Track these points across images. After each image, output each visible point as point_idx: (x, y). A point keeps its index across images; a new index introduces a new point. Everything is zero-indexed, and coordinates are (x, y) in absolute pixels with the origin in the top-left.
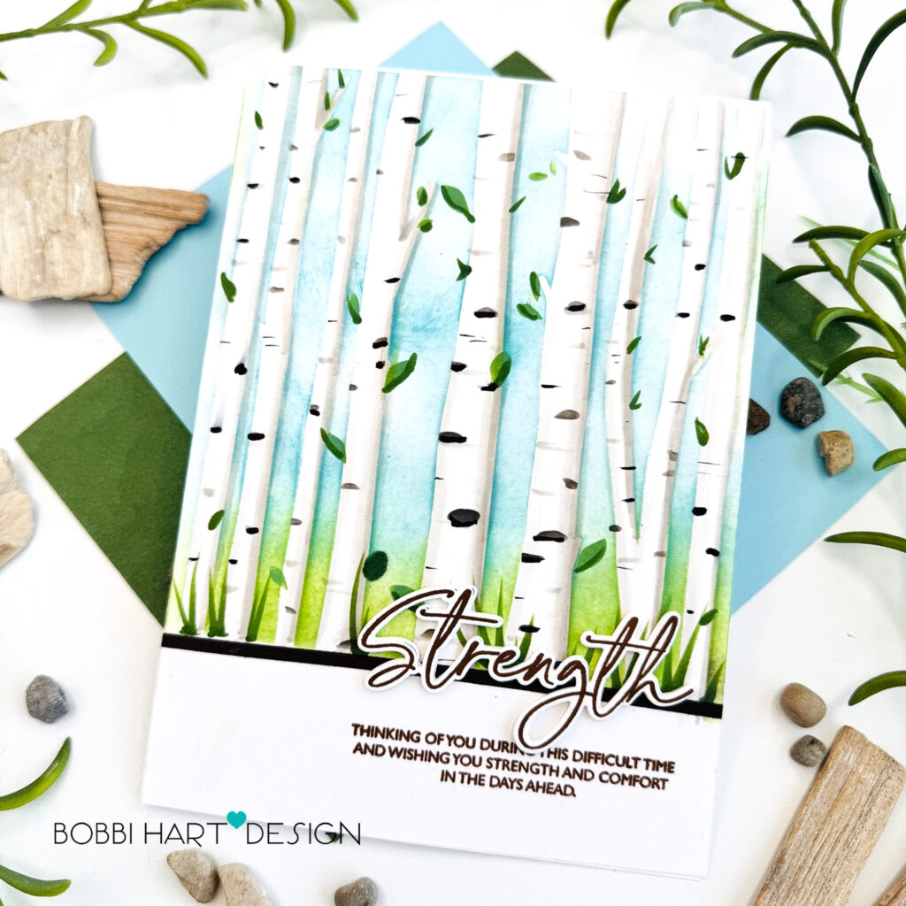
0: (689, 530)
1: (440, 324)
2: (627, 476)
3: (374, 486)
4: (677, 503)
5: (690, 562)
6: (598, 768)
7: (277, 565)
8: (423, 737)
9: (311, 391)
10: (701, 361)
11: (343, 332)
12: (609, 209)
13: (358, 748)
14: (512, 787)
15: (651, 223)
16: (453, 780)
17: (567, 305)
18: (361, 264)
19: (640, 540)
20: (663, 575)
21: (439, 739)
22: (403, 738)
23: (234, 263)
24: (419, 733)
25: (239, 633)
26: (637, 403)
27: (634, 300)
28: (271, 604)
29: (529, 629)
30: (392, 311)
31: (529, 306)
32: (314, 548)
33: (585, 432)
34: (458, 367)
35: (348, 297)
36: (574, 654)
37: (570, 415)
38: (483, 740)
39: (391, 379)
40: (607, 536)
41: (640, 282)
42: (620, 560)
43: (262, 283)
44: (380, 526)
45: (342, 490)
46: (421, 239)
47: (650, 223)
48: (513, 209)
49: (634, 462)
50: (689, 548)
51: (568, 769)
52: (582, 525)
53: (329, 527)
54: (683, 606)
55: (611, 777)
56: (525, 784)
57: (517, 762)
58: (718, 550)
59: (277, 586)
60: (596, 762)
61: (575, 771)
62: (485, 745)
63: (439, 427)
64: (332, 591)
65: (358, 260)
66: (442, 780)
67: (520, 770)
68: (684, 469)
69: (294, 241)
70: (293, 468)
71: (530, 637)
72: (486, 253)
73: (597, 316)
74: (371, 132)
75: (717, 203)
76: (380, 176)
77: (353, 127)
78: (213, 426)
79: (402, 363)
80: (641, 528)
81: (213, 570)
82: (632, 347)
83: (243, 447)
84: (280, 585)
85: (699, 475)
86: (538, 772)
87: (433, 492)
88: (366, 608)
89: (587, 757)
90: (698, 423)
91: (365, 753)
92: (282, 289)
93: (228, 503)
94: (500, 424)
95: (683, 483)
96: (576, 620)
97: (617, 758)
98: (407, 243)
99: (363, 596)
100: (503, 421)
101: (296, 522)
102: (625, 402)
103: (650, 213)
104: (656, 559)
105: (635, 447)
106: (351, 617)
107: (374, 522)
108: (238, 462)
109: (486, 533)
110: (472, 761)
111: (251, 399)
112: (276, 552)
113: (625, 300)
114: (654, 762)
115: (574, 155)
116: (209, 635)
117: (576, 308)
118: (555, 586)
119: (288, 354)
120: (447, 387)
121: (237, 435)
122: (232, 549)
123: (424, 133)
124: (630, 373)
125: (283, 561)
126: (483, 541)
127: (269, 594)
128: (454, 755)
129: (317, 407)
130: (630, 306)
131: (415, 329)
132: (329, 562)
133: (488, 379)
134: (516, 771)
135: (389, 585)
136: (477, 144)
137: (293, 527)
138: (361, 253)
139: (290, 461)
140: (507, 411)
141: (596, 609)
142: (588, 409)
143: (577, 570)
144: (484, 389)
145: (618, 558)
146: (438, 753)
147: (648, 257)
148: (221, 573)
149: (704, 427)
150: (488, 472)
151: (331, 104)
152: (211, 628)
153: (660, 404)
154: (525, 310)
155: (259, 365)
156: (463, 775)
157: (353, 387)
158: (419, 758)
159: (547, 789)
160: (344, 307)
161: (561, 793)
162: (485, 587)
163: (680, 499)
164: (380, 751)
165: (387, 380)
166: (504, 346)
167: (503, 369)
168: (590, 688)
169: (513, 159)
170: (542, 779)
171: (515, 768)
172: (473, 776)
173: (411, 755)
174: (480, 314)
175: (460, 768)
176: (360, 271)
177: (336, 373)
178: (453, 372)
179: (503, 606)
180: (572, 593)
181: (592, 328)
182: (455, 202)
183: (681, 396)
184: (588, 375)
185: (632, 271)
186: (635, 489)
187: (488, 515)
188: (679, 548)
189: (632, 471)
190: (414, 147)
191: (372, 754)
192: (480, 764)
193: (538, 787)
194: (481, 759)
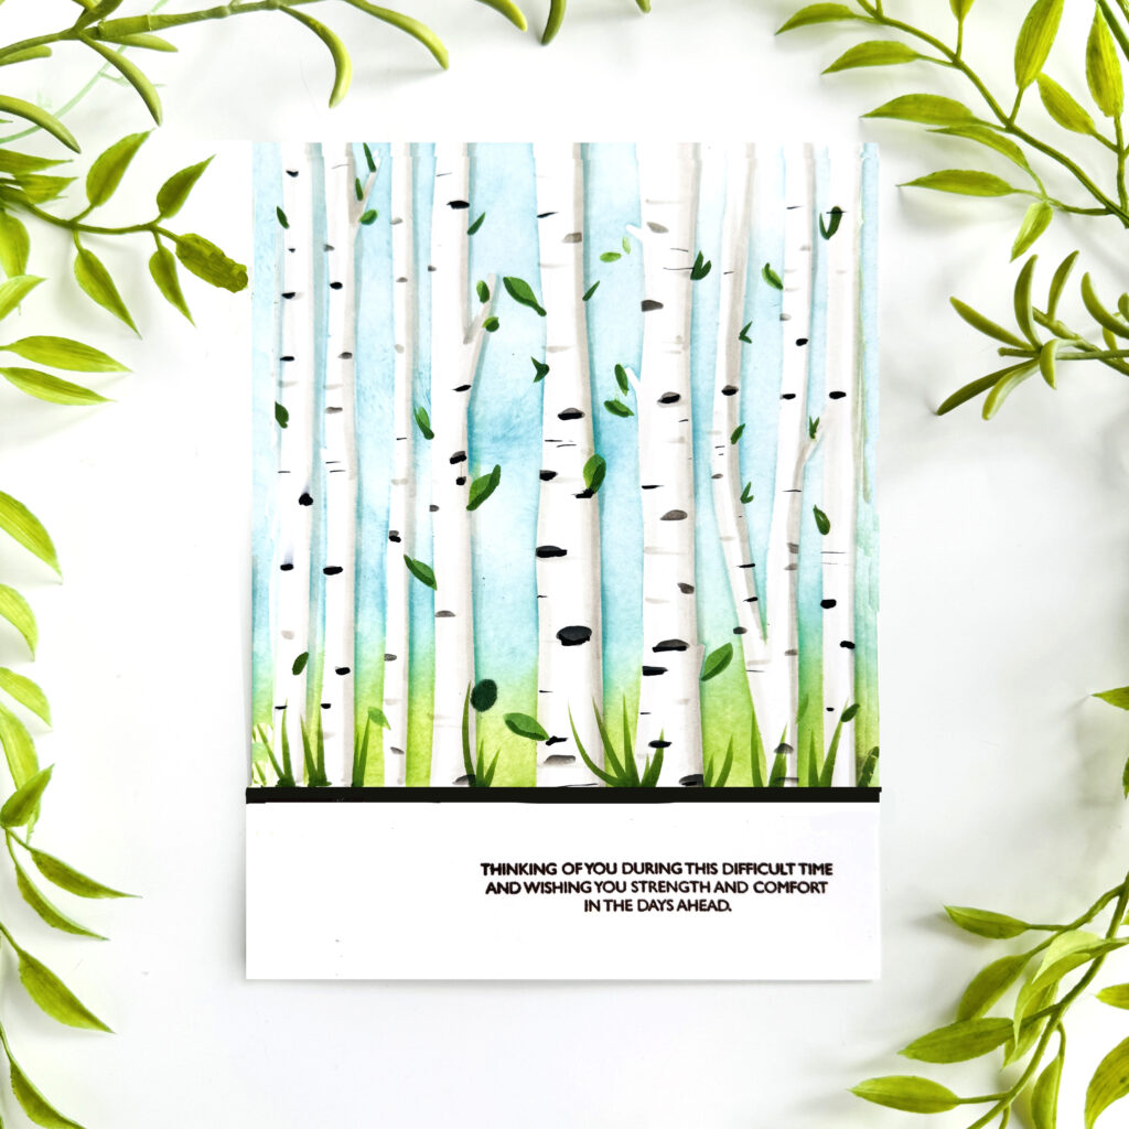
0: (821, 625)
1: (521, 431)
2: (746, 575)
3: (471, 611)
4: (803, 598)
5: (824, 657)
6: (750, 878)
7: (376, 705)
8: (559, 869)
9: (388, 517)
10: (813, 445)
11: (414, 450)
12: (694, 287)
13: (491, 888)
14: (662, 909)
15: (743, 298)
16: (598, 909)
17: (660, 397)
18: (425, 373)
19: (768, 640)
20: (795, 674)
21: (576, 868)
22: (538, 872)
23: (282, 386)
24: (555, 865)
26: (749, 496)
27: (732, 385)
28: (374, 747)
29: (660, 745)
30: (466, 422)
31: (618, 402)
32: (415, 684)
33: (695, 532)
34: (547, 476)
35: (415, 411)
37: (677, 515)
38: (624, 864)
39: (475, 496)
40: (733, 639)
41: (737, 364)
42: (750, 663)
43: (317, 403)
44: (483, 654)
45: (437, 619)
46: (488, 339)
47: (741, 297)
48: (587, 297)
49: (752, 559)
50: (821, 643)
51: (719, 883)
52: (703, 630)
53: (427, 659)
54: (821, 705)
55: (766, 886)
56: (675, 904)
57: (663, 882)
58: (853, 642)
59: (379, 727)
60: (748, 873)
61: (727, 884)
62: (628, 868)
63: (535, 542)
64: (439, 726)
65: (421, 370)
66: (586, 910)
67: (668, 890)
68: (807, 561)
69: (346, 355)
70: (378, 599)
71: (662, 752)
72: (563, 349)
73: (694, 406)
74: (415, 223)
75: (814, 269)
76: (433, 273)
77: (394, 218)
78: (282, 563)
79: (485, 477)
80: (768, 627)
81: (304, 717)
82: (737, 435)
83: (320, 584)
84: (382, 725)
85: (825, 567)
86: (688, 890)
87: (537, 611)
88: (480, 740)
89: (738, 868)
90: (817, 511)
91: (499, 892)
92: (340, 409)
93: (311, 644)
94: (601, 533)
95: (807, 575)
96: (708, 729)
97: (770, 866)
98: (473, 346)
100: (605, 529)
101: (391, 658)
102: (735, 496)
103: (741, 285)
104: (788, 658)
105: (752, 543)
107: (476, 650)
108: (316, 600)
109: (601, 649)
110: (616, 886)
111: (322, 531)
112: (373, 691)
113: (723, 387)
114: (810, 866)
115: (649, 229)
117: (670, 399)
118: (681, 696)
119: (356, 479)
120: (538, 497)
121: (311, 570)
122: (323, 693)
123: (476, 219)
124: (738, 464)
125: (382, 700)
126: (598, 658)
127: (370, 736)
128: (596, 883)
129: (397, 532)
130: (729, 391)
131: (495, 439)
132: (432, 697)
133: (583, 486)
134: (664, 891)
135: (503, 714)
136: (537, 227)
137: (388, 663)
138: (424, 361)
139: (374, 593)
140: (607, 518)
141: (729, 717)
142: (696, 507)
143: (704, 678)
144: (579, 496)
145: (747, 660)
146: (578, 883)
147: (743, 337)
148: (314, 718)
149: (823, 515)
150: (595, 585)
151: (364, 192)
152: (310, 778)
153: (774, 494)
154: (613, 407)
155: (325, 493)
156: (608, 902)
157: (434, 508)
158: (558, 891)
159: (700, 906)
160: (412, 421)
161: (716, 909)
162: (607, 708)
163: (807, 593)
164: (515, 888)
165: (470, 497)
166: (596, 448)
167: (597, 474)
169: (580, 240)
170: (693, 897)
171: (663, 889)
172: (619, 902)
173: (549, 888)
174: (565, 416)
175: (604, 896)
176: (425, 382)
177: (412, 494)
178: (543, 482)
179: (629, 726)
180: (702, 703)
181: (690, 419)
182: (521, 295)
183: (795, 483)
184: (692, 470)
185: (727, 354)
186: (756, 587)
187: (600, 630)
188: (810, 644)
189: (751, 569)
190: (467, 236)
191: (507, 892)
192: (625, 889)
193: (690, 905)
194: (625, 883)
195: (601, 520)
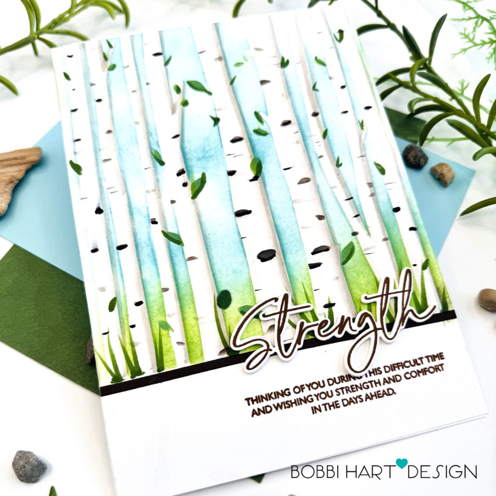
0: (396, 222)
1: (212, 153)
2: (350, 204)
3: (206, 254)
4: (383, 209)
5: (403, 238)
6: (401, 372)
7: (162, 319)
8: (291, 391)
9: (148, 211)
10: (364, 133)
11: (156, 172)
12: (284, 71)
13: (254, 413)
14: (357, 402)
15: (308, 71)
16: (320, 411)
17: (281, 123)
18: (154, 133)
19: (371, 235)
20: (392, 250)
21: (302, 388)
22: (280, 396)
23: (75, 153)
24: (288, 389)
25: (151, 369)
26: (340, 163)
27: (316, 112)
29: (329, 306)
30: (181, 153)
31: (260, 129)
32: (183, 302)
33: (317, 187)
34: (231, 173)
35: (152, 153)
36: (360, 310)
37: (306, 180)
38: (328, 380)
39: (195, 191)
40: (352, 239)
41: (315, 102)
42: (365, 250)
43: (97, 159)
44: (218, 276)
45: (187, 262)
46: (184, 111)
48: (232, 82)
49: (350, 195)
50: (399, 231)
51: (385, 379)
52: (336, 238)
53: (187, 286)
54: (409, 263)
55: (411, 374)
56: (364, 397)
57: (353, 385)
59: (167, 332)
60: (399, 369)
61: (389, 378)
62: (331, 382)
63: (233, 209)
64: (202, 323)
65: (151, 131)
66: (313, 413)
67: (357, 390)
68: (379, 190)
69: (109, 132)
70: (152, 258)
71: (332, 309)
72: (224, 108)
73: (300, 125)
74: (136, 66)
76: (149, 86)
77: (125, 66)
78: (92, 249)
79: (197, 180)
80: (369, 229)
81: (121, 336)
82: (325, 134)
83: (116, 256)
84: (168, 330)
85: (389, 191)
86: (368, 387)
87: (243, 247)
88: (228, 326)
89: (393, 367)
90: (376, 164)
91: (260, 414)
92: (110, 159)
93: (117, 292)
94: (268, 197)
95: (382, 197)
96: (353, 291)
97: (410, 362)
98: (177, 115)
99: (223, 319)
100: (269, 195)
101: (166, 290)
102: (333, 164)
103: (306, 68)
104: (385, 242)
105: (348, 186)
106: (220, 335)
107: (214, 275)
108: (115, 266)
109: (283, 260)
110: (327, 394)
111: (111, 226)
112: (159, 312)
113: (312, 112)
114: (431, 356)
115: (254, 50)
116: (131, 377)
117: (286, 123)
118: (334, 276)
119: (126, 194)
120: (229, 186)
121: (109, 249)
122: (129, 319)
123: (167, 59)
124: (330, 148)
125: (166, 315)
126: (283, 265)
127: (163, 338)
128: (315, 395)
129: (155, 219)
130: (315, 114)
131: (199, 159)
132: (195, 307)
133: (252, 175)
134: (355, 391)
135: (237, 308)
136: (199, 58)
137: (164, 293)
138: (152, 127)
139: (148, 255)
140: (269, 189)
141: (363, 282)
142: (314, 174)
143: (344, 263)
144: (251, 181)
145: (363, 249)
146: (304, 397)
147: (314, 88)
148: (127, 335)
149: (380, 166)
150: (271, 225)
151: (108, 57)
152: (131, 373)
153: (352, 161)
154: (258, 132)
155: (110, 205)
156: (325, 405)
157: (173, 202)
158: (294, 405)
159: (378, 395)
160: (152, 159)
161: (387, 395)
162: (294, 290)
163: (384, 207)
164: (268, 409)
165: (192, 192)
166: (254, 155)
167: (258, 167)
168: (378, 325)
169: (222, 60)
170: (372, 390)
171: (354, 390)
172: (331, 404)
173: (289, 405)
174: (234, 141)
175: (321, 402)
176: (154, 136)
177: (159, 197)
178: (230, 177)
179: (309, 298)
180: (346, 277)
181: (299, 132)
182: (197, 87)
183: (361, 153)
184: (307, 156)
185: (309, 98)
186: (357, 209)
187: (280, 249)
188: (394, 233)
189: (351, 200)
190: (164, 67)
191: (264, 413)
192: (332, 395)
193: (372, 396)
194: (331, 391)
195: (266, 191)
